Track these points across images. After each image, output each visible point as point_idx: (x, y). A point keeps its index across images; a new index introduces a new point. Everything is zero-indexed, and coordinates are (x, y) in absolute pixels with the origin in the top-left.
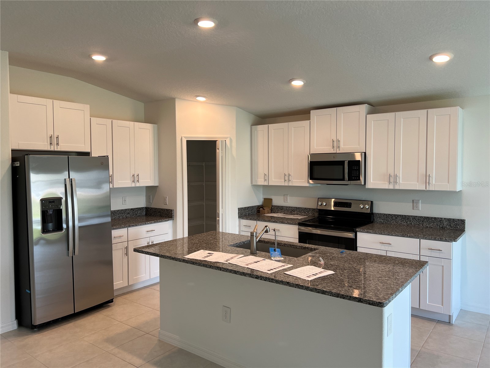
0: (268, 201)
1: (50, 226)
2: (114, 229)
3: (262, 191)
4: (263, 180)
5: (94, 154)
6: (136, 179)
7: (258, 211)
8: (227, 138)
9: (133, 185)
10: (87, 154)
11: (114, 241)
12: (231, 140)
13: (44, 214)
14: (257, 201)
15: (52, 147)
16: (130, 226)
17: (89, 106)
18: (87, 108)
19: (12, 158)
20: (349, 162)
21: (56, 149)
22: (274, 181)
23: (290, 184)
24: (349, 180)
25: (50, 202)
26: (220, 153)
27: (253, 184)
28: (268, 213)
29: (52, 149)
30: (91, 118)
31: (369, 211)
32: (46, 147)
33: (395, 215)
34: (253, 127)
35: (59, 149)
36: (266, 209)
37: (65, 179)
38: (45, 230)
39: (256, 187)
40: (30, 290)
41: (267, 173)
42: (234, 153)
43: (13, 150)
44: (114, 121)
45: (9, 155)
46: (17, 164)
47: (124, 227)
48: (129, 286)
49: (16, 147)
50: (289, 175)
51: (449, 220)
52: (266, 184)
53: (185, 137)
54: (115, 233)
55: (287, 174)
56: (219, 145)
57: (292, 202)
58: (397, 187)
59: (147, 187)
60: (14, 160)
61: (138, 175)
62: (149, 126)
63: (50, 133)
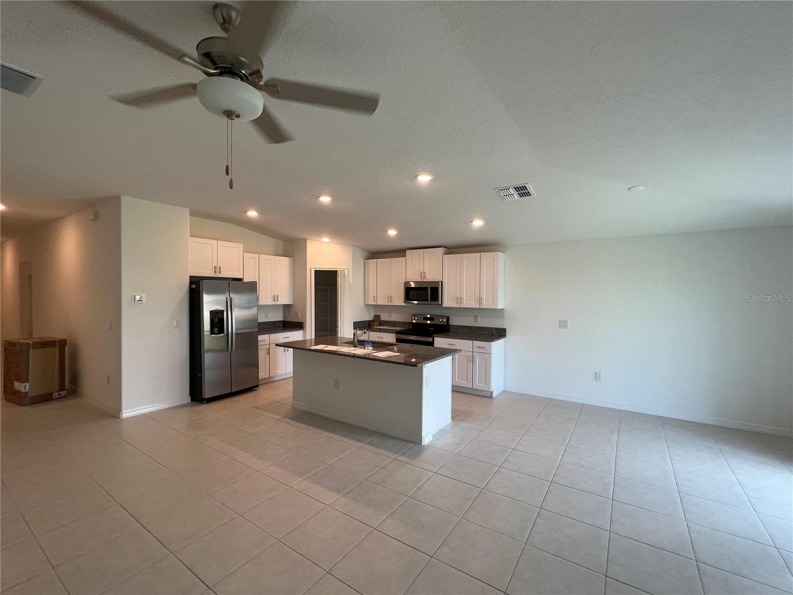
0: (377, 317)
1: (216, 330)
2: (259, 335)
3: (373, 310)
4: (373, 300)
5: (245, 280)
6: (276, 299)
7: (369, 325)
8: (345, 268)
9: (274, 303)
10: (241, 280)
11: (260, 344)
12: (348, 270)
13: (212, 321)
14: (368, 317)
15: (216, 274)
16: (271, 333)
17: (242, 245)
18: (241, 246)
19: (190, 282)
20: (431, 288)
21: (218, 276)
22: (381, 301)
23: (392, 304)
24: (432, 300)
25: (216, 313)
26: (339, 279)
27: (366, 304)
28: (377, 326)
29: (216, 276)
30: (245, 254)
31: (446, 323)
32: (212, 275)
33: (463, 326)
34: (366, 261)
35: (221, 276)
36: (375, 323)
37: (227, 298)
38: (212, 332)
39: (368, 306)
40: (201, 374)
41: (375, 296)
42: (351, 280)
43: (190, 277)
44: (260, 255)
45: (187, 281)
46: (194, 286)
47: (267, 334)
48: (270, 378)
49: (192, 275)
50: (391, 297)
51: (496, 329)
52: (375, 303)
53: (314, 268)
54: (260, 337)
55: (390, 296)
56: (339, 274)
57: (395, 317)
58: (462, 306)
59: (284, 305)
60: (191, 283)
61: (277, 296)
62: (286, 259)
63: (215, 264)
